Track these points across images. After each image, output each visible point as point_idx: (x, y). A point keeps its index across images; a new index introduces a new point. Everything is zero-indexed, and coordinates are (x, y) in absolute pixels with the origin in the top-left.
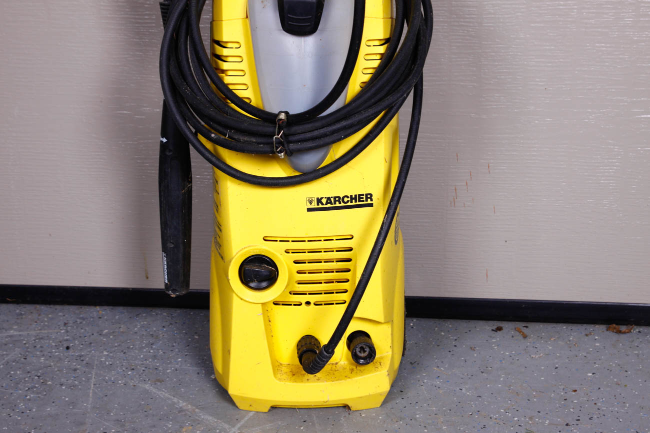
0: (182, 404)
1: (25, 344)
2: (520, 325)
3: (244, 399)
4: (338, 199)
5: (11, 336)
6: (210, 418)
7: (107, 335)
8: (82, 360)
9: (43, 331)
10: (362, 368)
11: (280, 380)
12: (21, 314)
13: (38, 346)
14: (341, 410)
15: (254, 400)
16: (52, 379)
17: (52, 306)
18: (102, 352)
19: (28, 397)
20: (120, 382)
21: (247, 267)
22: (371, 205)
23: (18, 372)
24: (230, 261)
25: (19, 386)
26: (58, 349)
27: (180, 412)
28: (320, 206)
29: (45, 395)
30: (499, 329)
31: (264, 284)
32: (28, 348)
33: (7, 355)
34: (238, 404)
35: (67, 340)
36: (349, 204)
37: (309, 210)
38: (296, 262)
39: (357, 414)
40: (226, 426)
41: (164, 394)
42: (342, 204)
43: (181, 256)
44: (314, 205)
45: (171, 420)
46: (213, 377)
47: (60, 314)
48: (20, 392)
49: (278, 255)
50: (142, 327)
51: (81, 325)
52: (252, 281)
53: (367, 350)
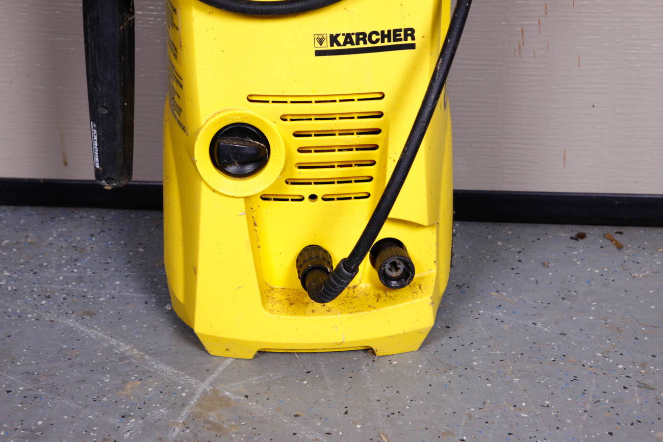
0: (124, 348)
3: (218, 340)
4: (362, 36)
6: (167, 368)
10: (393, 293)
11: (271, 311)
14: (361, 355)
15: (233, 342)
20: (29, 316)
21: (224, 143)
22: (412, 46)
24: (198, 134)
27: (121, 360)
28: (336, 47)
30: (581, 236)
31: (249, 168)
34: (208, 348)
36: (379, 44)
37: (319, 53)
38: (297, 135)
39: (386, 360)
40: (192, 381)
41: (96, 333)
42: (369, 45)
43: (119, 127)
44: (326, 46)
45: (109, 372)
49: (269, 124)
50: (60, 235)
52: (231, 163)
53: (402, 267)
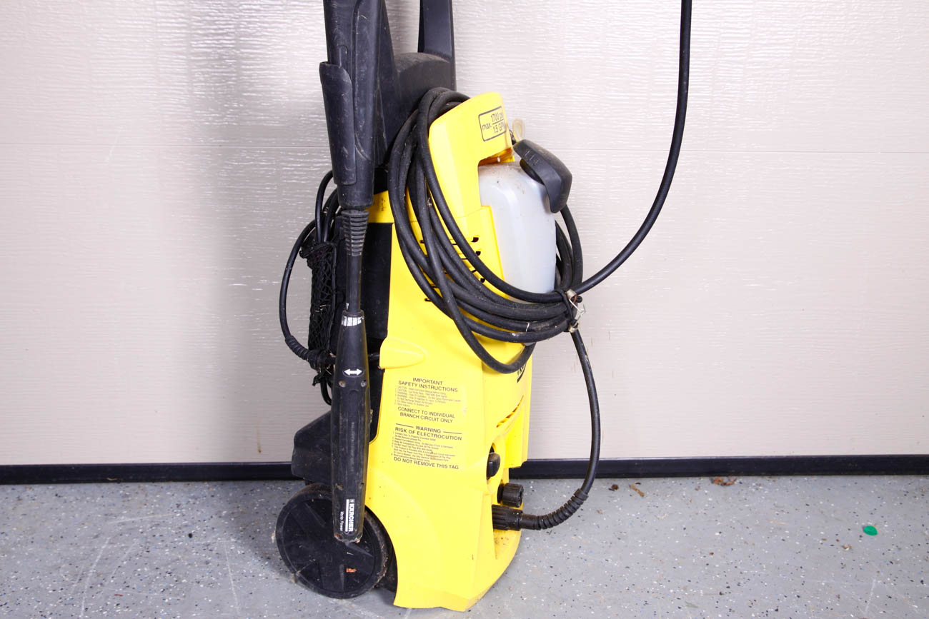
1: (142, 533)
2: (632, 481)
5: (123, 524)
7: (227, 517)
8: (211, 550)
9: (156, 516)
12: (126, 496)
13: (158, 535)
16: (186, 575)
17: (156, 484)
18: (228, 539)
19: (167, 601)
20: (260, 575)
23: (146, 569)
25: (152, 586)
26: (179, 537)
29: (185, 596)
30: (615, 488)
32: (146, 537)
33: (127, 547)
35: (186, 526)
47: (169, 493)
48: (156, 594)
50: (261, 504)
51: (196, 505)
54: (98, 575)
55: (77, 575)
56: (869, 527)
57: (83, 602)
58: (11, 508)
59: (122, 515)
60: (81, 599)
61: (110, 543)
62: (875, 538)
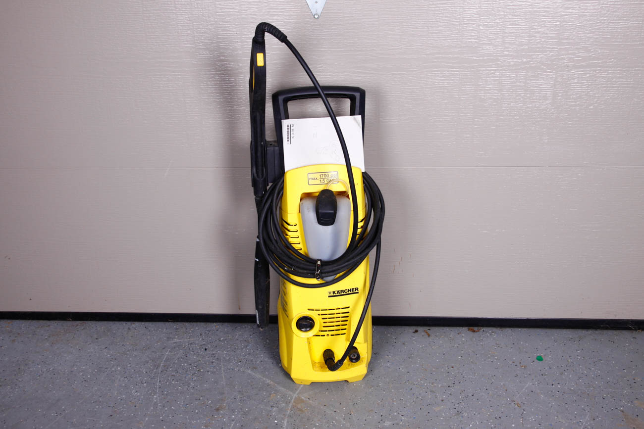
0: (268, 381)
1: (184, 347)
2: (426, 328)
3: (298, 380)
4: (342, 291)
5: (176, 343)
6: (283, 389)
7: (223, 341)
8: (215, 357)
9: (191, 339)
10: (353, 363)
11: (316, 371)
12: (177, 329)
13: (191, 349)
14: (344, 382)
15: (304, 380)
16: (203, 368)
17: (191, 323)
18: (223, 352)
20: (236, 369)
21: (301, 322)
22: (358, 293)
23: (185, 364)
24: (292, 320)
25: (188, 372)
26: (201, 350)
27: (268, 386)
28: (334, 295)
29: (202, 377)
30: (416, 331)
31: (308, 329)
32: (186, 350)
33: (177, 354)
34: (294, 380)
35: (204, 345)
36: (348, 293)
37: (329, 297)
38: (323, 319)
39: (352, 384)
40: (291, 393)
41: (258, 376)
42: (345, 293)
43: (265, 312)
44: (332, 294)
45: (265, 391)
46: (280, 365)
47: (197, 328)
49: (314, 316)
50: (240, 335)
51: (209, 335)
52: (303, 328)
53: (356, 355)
54: (165, 366)
55: (155, 366)
56: (540, 357)
57: (158, 378)
58: (125, 333)
59: (175, 338)
60: (157, 376)
61: (170, 352)
62: (541, 362)
